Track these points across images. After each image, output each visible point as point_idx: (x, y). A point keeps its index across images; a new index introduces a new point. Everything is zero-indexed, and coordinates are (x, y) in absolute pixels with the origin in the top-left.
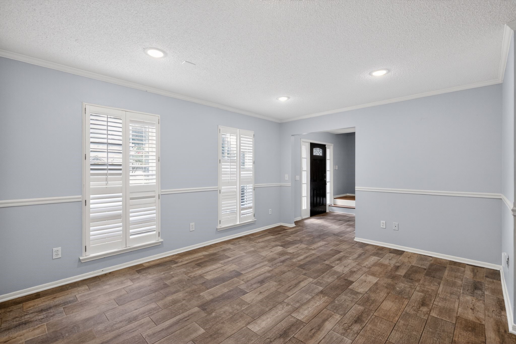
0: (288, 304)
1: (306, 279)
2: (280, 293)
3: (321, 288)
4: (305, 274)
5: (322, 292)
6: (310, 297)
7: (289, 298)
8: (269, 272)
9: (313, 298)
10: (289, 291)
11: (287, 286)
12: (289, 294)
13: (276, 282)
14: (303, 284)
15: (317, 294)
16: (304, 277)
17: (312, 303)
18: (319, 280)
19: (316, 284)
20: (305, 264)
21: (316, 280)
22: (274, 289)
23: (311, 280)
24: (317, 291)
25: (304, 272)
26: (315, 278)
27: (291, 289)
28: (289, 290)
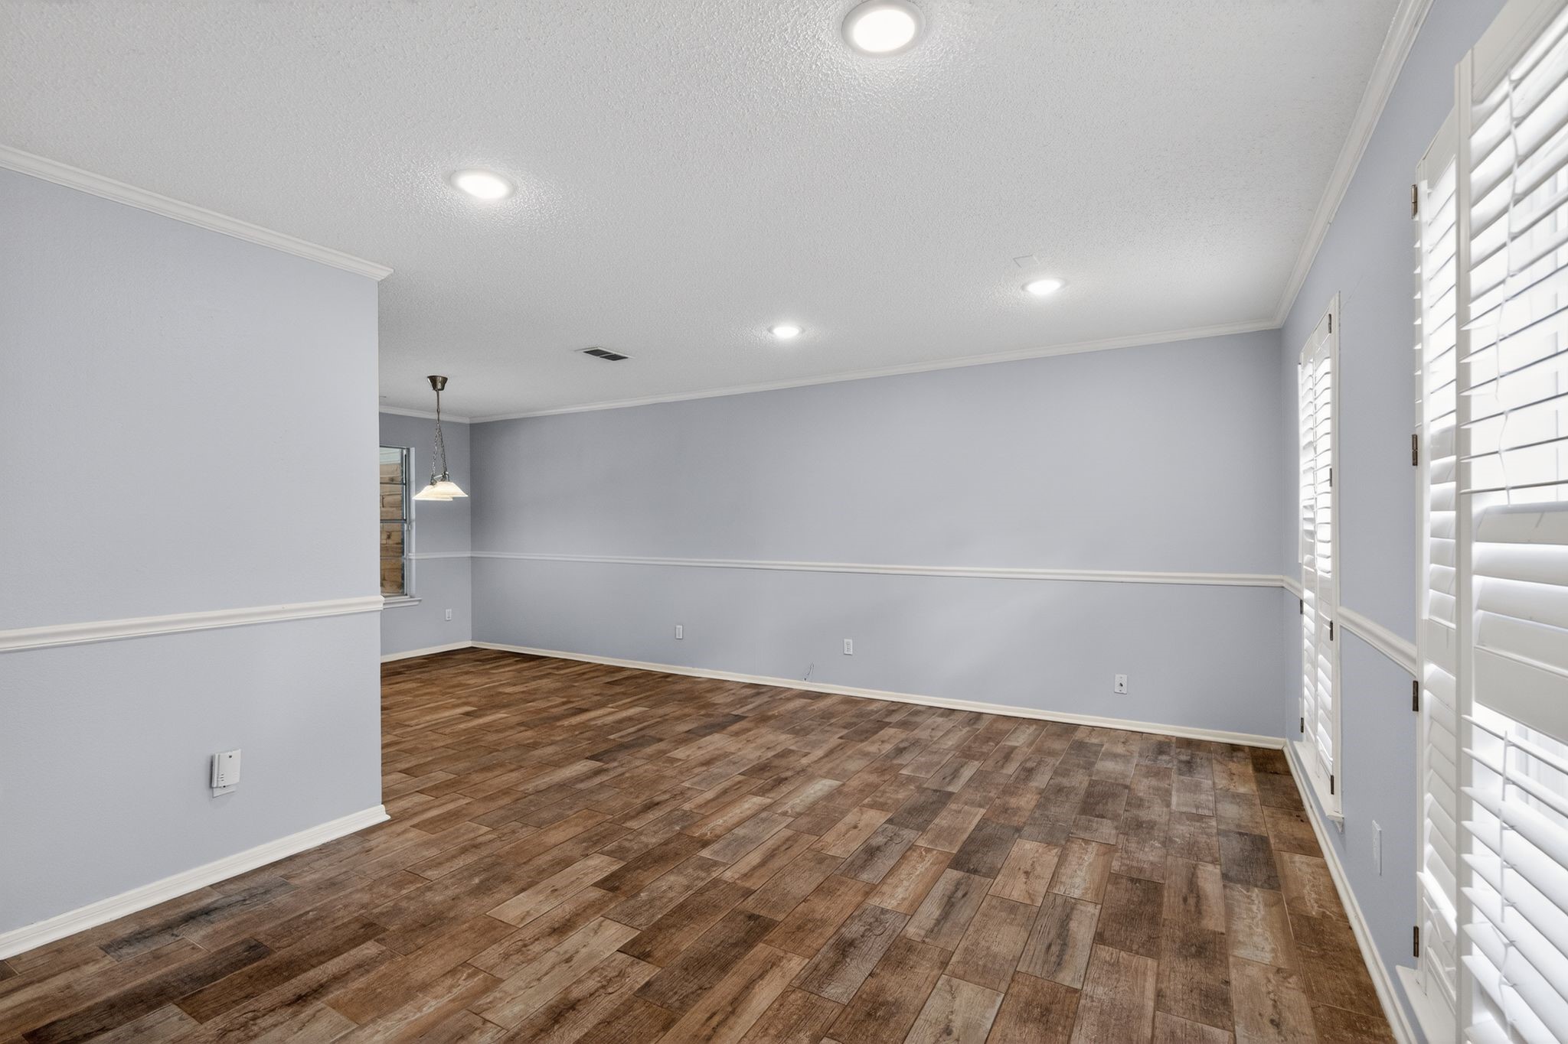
0: (785, 814)
1: (745, 876)
2: (809, 832)
3: (705, 853)
4: (748, 893)
5: (705, 844)
6: (736, 831)
7: (785, 824)
8: (871, 890)
9: (730, 830)
10: (788, 839)
11: (796, 850)
12: (789, 833)
13: (834, 858)
14: (755, 858)
15: (718, 837)
16: (747, 884)
17: (736, 819)
18: (703, 875)
19: (715, 864)
20: (747, 943)
21: (714, 875)
22: (829, 837)
23: (728, 875)
24: (716, 846)
25: (750, 904)
26: (715, 883)
27: (784, 843)
28: (789, 842)
